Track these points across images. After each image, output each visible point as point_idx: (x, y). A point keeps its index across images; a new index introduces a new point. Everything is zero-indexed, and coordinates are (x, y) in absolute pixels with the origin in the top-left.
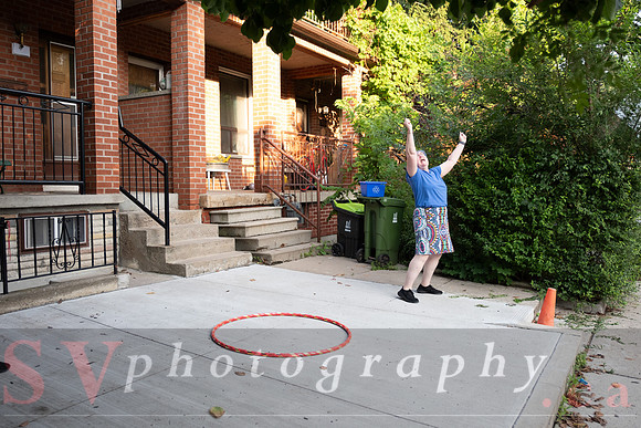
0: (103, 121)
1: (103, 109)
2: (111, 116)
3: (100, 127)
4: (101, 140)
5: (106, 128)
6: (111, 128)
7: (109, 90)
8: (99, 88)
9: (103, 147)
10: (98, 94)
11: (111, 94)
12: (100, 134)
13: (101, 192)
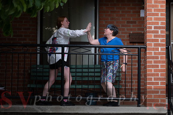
0: (153, 58)
1: (153, 49)
2: (160, 54)
3: (151, 62)
4: (151, 70)
5: (155, 62)
6: (159, 62)
7: (159, 36)
8: (150, 36)
9: (153, 75)
10: (150, 40)
11: (160, 39)
12: (150, 66)
13: (150, 105)
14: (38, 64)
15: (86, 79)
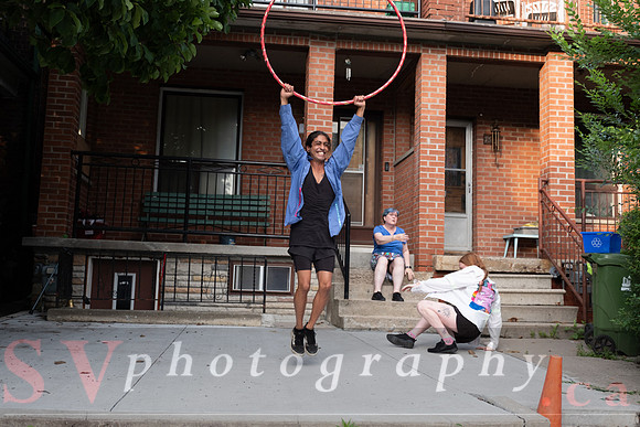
14: (155, 190)
15: (220, 214)
